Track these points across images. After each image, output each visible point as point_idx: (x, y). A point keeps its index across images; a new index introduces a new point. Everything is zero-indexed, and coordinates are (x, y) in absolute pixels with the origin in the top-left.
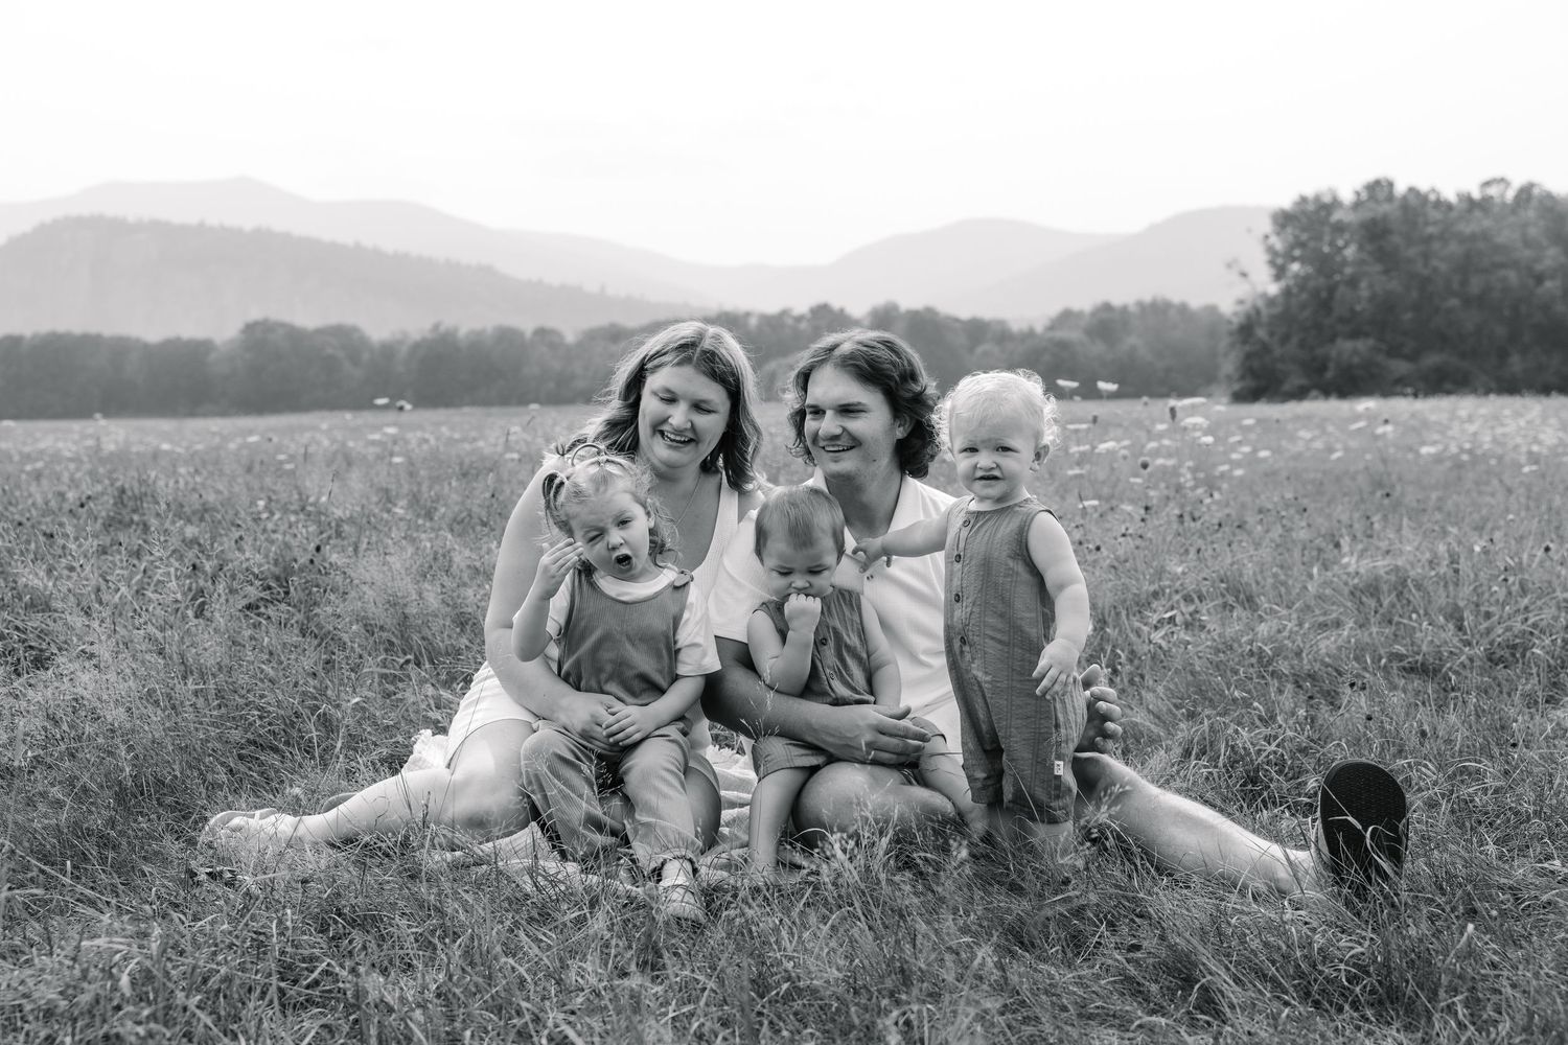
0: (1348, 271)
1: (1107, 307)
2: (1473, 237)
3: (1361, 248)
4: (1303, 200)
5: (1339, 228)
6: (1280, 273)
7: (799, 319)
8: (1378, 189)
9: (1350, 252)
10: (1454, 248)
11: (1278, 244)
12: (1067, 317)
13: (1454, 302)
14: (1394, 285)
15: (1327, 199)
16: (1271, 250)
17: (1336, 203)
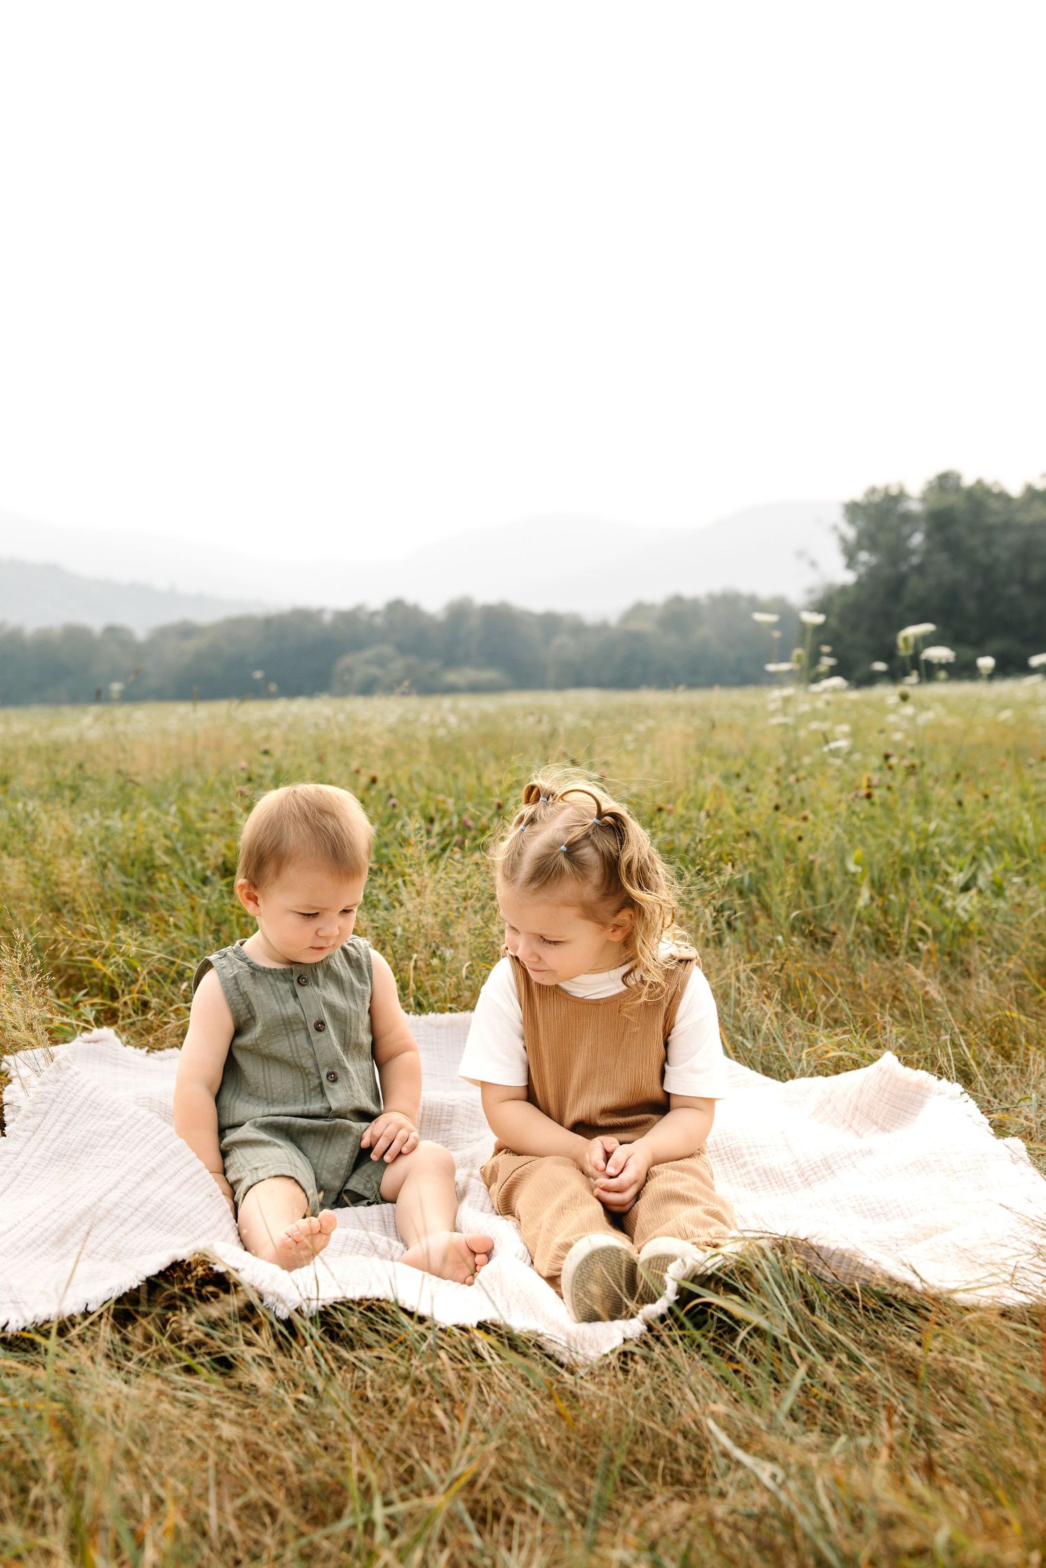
0: (915, 560)
1: (678, 600)
2: (1033, 527)
3: (928, 536)
4: (873, 491)
5: (907, 518)
6: (851, 563)
7: (374, 614)
8: (945, 482)
9: (917, 539)
10: (1013, 538)
11: (851, 533)
12: (639, 609)
13: (1015, 590)
14: (960, 574)
15: (894, 491)
16: (843, 539)
17: (901, 496)
